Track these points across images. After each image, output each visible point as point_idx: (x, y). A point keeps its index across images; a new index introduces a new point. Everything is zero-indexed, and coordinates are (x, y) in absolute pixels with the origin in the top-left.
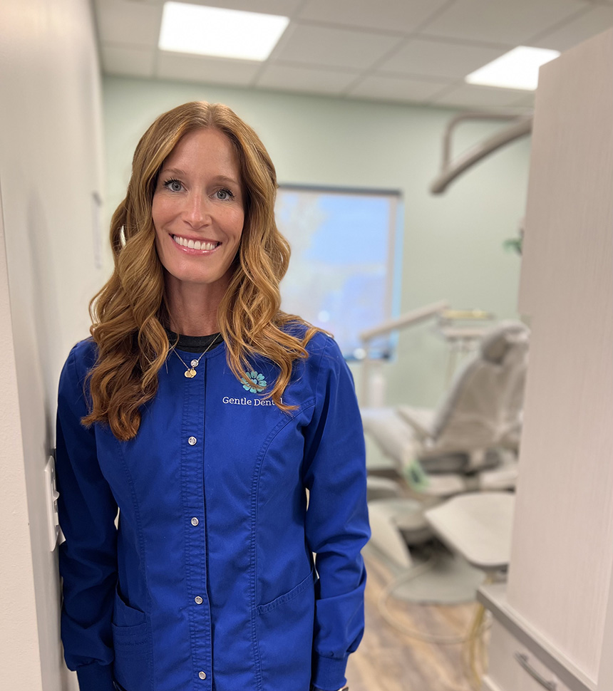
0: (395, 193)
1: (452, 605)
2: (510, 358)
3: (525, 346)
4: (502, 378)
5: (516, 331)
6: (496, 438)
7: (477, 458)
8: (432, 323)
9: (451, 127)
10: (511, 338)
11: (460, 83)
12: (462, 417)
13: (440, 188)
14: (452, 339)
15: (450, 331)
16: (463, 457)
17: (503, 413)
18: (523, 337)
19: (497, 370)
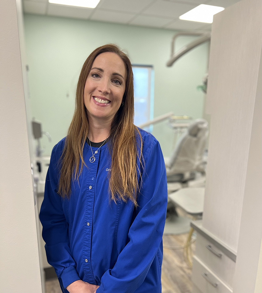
0: (150, 66)
1: (178, 235)
2: (200, 134)
3: (205, 129)
4: (197, 143)
5: (202, 123)
6: (194, 167)
7: (187, 175)
8: (167, 121)
9: (174, 38)
10: (200, 126)
11: (177, 19)
12: (181, 159)
13: (170, 64)
14: (175, 128)
15: (174, 125)
16: (181, 175)
18: (205, 125)
19: (194, 139)
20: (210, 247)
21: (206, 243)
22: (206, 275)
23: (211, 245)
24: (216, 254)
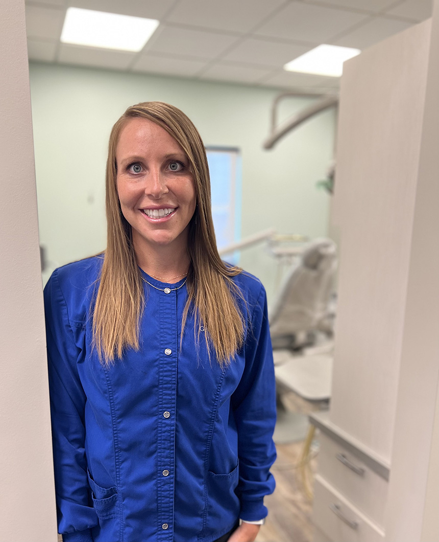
0: (235, 150)
1: (286, 444)
2: (323, 265)
3: (333, 257)
4: (318, 280)
5: (326, 246)
6: (314, 323)
7: (301, 337)
8: (264, 245)
9: (276, 102)
10: (323, 251)
11: (280, 70)
12: (291, 308)
13: (270, 145)
14: (279, 256)
15: (277, 250)
16: (291, 337)
17: (319, 305)
18: (332, 250)
19: (313, 274)
21: (337, 450)
22: (337, 507)
23: (347, 453)
24: (353, 469)
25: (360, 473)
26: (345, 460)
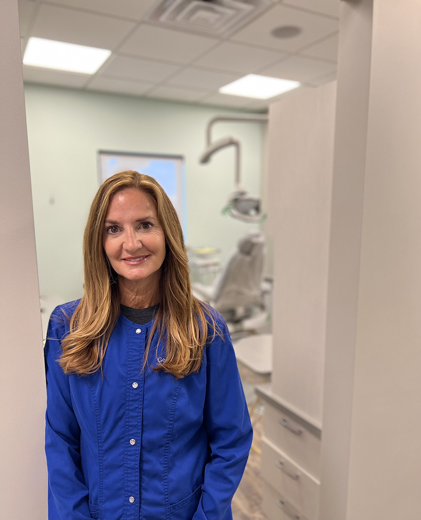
0: (180, 158)
3: (262, 245)
6: (250, 299)
7: (240, 311)
11: (215, 93)
16: (232, 312)
19: (248, 259)
20: (285, 421)
21: (279, 416)
22: (281, 463)
23: (287, 418)
24: (293, 432)
25: (299, 434)
26: (286, 424)
